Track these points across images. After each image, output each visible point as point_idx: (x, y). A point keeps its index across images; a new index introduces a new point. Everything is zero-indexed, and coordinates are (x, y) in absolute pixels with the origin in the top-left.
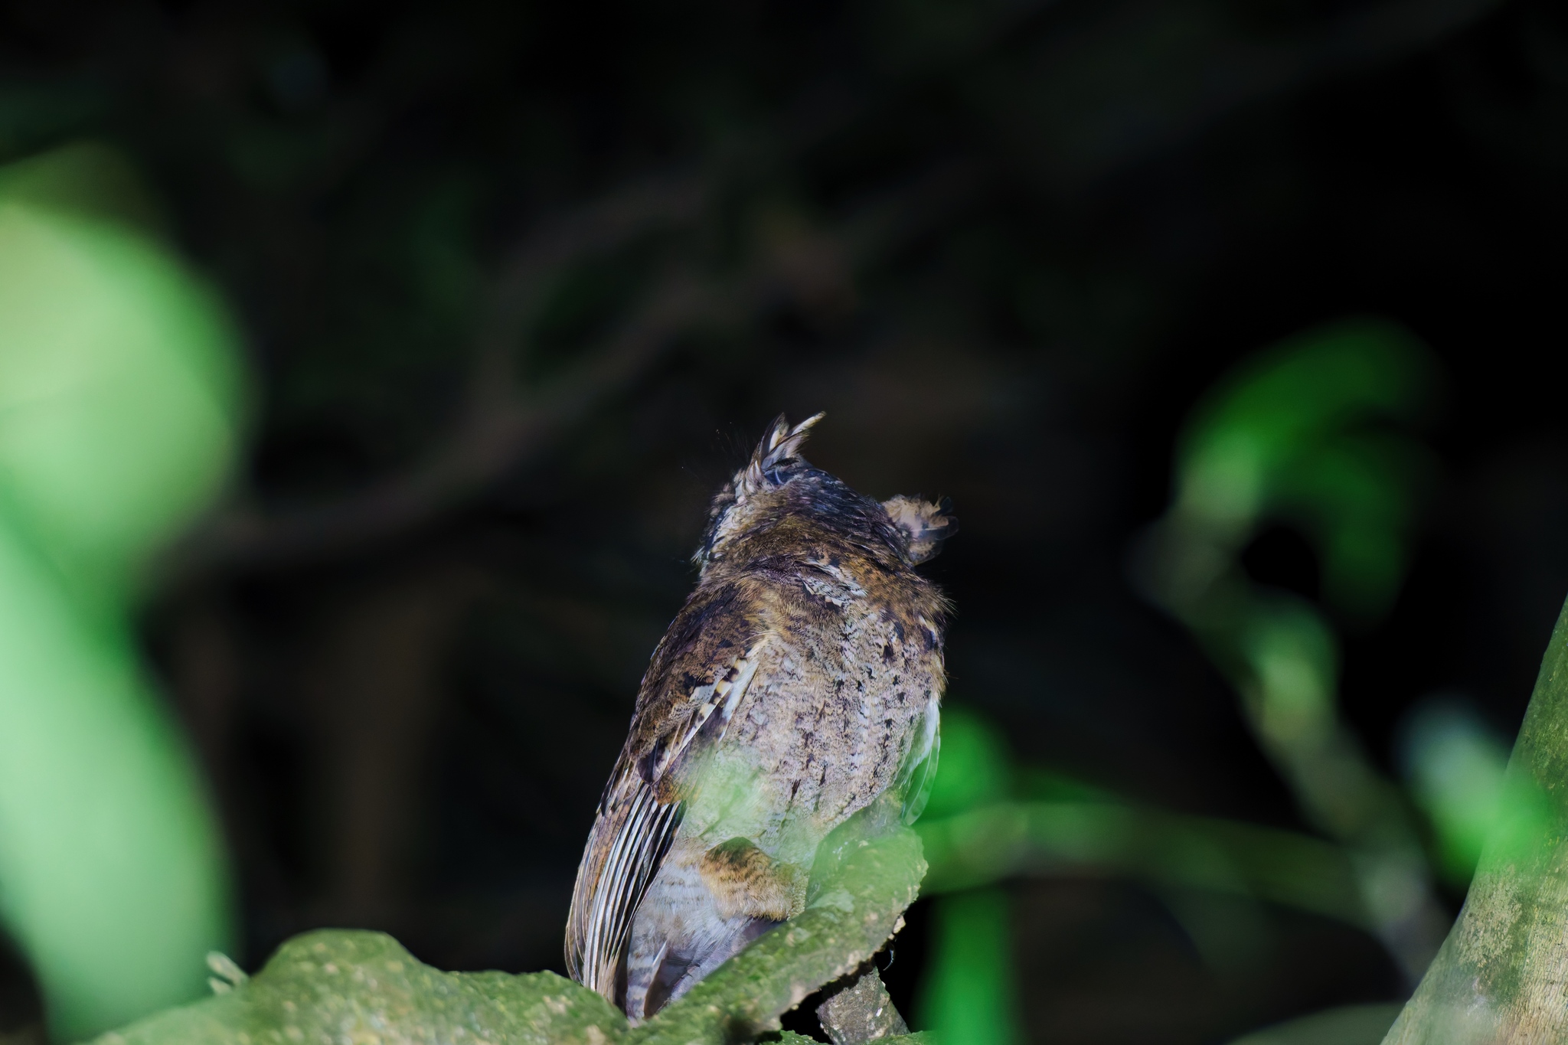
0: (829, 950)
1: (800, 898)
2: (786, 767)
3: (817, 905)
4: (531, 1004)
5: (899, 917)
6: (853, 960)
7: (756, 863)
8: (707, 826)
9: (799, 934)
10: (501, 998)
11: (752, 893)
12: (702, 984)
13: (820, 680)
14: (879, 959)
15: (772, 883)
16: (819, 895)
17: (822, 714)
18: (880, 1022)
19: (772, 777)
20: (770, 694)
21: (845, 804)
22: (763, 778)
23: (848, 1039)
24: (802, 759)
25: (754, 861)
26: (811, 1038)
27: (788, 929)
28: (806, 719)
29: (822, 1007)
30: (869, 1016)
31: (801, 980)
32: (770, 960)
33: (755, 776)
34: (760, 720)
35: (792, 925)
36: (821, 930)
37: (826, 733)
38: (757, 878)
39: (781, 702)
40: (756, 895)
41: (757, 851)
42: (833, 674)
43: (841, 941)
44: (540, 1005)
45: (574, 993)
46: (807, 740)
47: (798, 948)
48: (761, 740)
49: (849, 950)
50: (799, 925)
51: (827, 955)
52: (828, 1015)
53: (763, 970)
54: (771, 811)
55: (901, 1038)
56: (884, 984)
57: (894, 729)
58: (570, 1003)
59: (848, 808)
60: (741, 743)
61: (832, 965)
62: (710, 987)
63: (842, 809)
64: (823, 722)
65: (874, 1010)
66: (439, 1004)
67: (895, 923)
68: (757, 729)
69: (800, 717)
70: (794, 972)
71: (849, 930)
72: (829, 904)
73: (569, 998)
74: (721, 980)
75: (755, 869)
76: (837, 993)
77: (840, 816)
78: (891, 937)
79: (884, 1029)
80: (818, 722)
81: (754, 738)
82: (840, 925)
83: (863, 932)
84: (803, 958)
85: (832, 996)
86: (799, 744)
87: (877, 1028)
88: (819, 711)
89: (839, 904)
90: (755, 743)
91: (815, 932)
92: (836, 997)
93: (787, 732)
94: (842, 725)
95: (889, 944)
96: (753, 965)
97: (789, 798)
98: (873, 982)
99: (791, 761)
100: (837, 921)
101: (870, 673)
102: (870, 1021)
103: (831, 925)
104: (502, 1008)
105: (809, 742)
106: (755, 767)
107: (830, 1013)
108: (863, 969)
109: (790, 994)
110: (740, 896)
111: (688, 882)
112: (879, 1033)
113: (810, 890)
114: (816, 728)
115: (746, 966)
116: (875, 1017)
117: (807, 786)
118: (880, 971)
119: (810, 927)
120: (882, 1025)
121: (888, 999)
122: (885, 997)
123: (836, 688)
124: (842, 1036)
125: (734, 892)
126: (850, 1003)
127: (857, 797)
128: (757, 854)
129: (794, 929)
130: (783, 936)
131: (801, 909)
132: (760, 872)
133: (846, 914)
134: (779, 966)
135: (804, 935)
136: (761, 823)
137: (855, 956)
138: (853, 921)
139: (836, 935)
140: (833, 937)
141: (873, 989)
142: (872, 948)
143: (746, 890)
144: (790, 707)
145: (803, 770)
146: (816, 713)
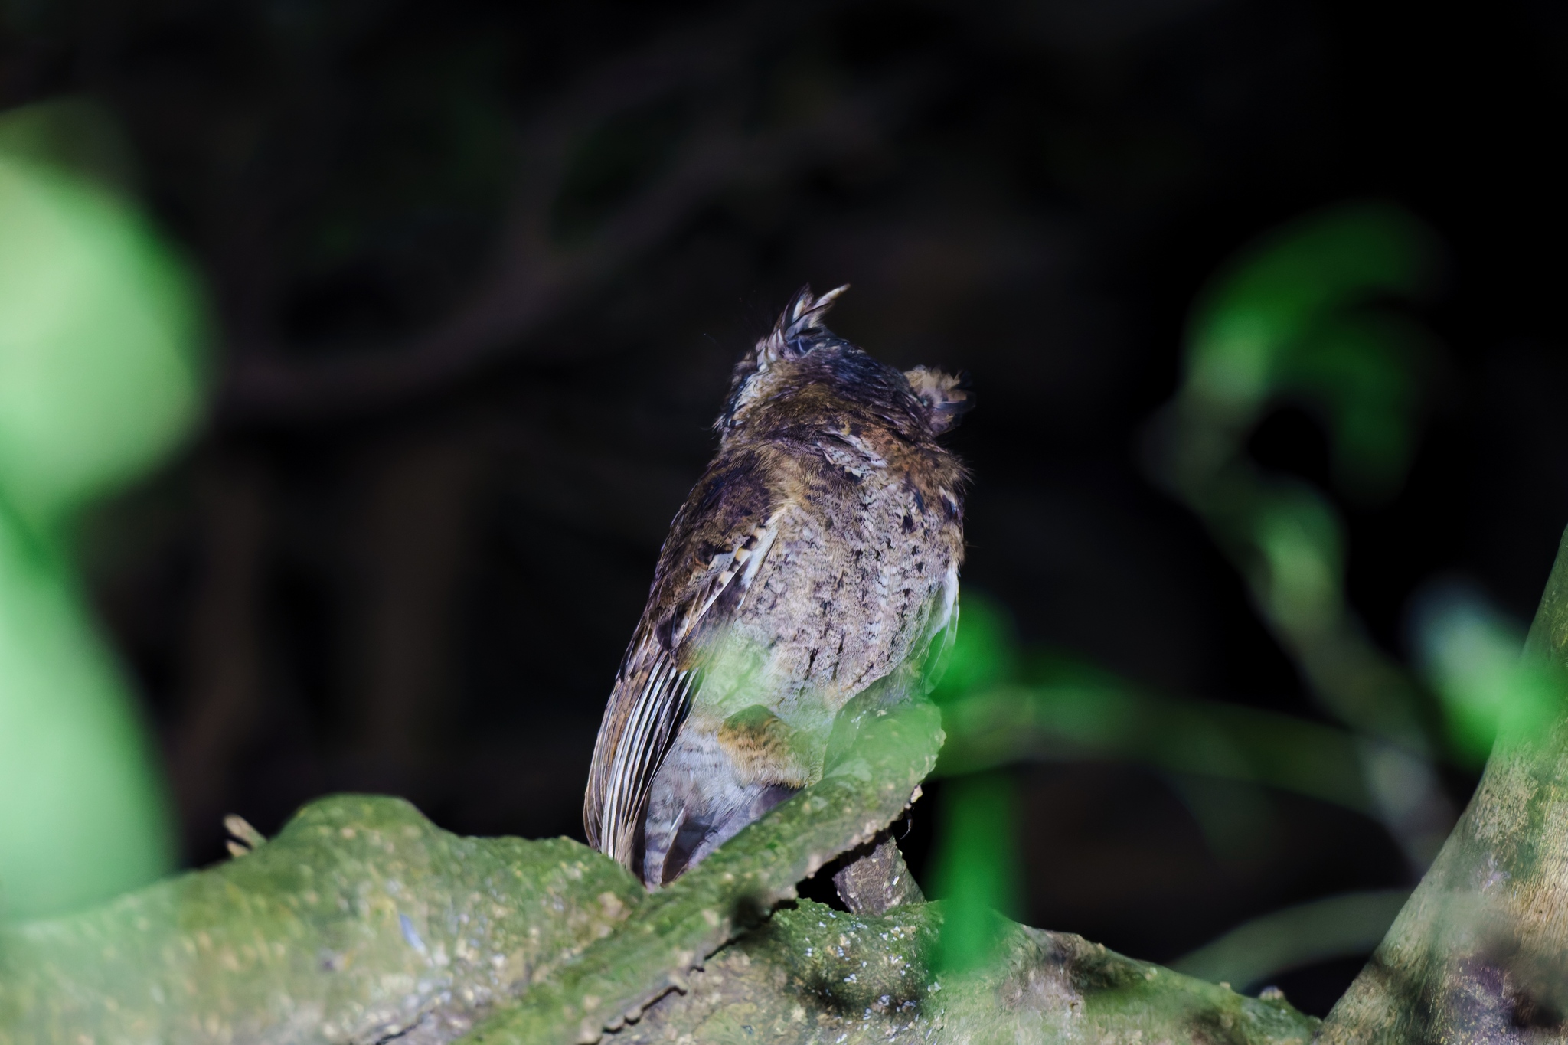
0: (846, 819)
1: (817, 766)
2: (805, 636)
3: (836, 773)
4: (546, 870)
5: (916, 787)
6: (870, 829)
7: (774, 731)
8: (725, 694)
9: (816, 802)
10: (518, 863)
11: (770, 760)
12: (718, 851)
13: (839, 550)
14: (896, 828)
15: (789, 753)
16: (837, 764)
17: (840, 584)
18: (896, 890)
19: (790, 646)
20: (789, 563)
21: (863, 672)
22: (781, 646)
23: (864, 907)
24: (820, 628)
25: (772, 729)
26: (827, 906)
27: (806, 798)
28: (824, 588)
29: (839, 875)
30: (886, 885)
31: (816, 848)
32: (787, 828)
33: (772, 645)
34: (779, 588)
35: (809, 794)
36: (839, 798)
37: (845, 602)
38: (776, 746)
39: (800, 571)
40: (774, 763)
41: (775, 719)
42: (852, 543)
43: (858, 810)
44: (556, 871)
45: (591, 859)
46: (825, 609)
47: (815, 817)
48: (779, 608)
49: (866, 820)
50: (816, 793)
51: (844, 824)
52: (844, 883)
53: (780, 837)
54: (789, 680)
55: (917, 907)
56: (901, 853)
57: (912, 599)
58: (587, 869)
59: (865, 677)
60: (759, 611)
61: (850, 834)
62: (726, 855)
63: (860, 677)
64: (842, 591)
65: (891, 878)
66: (456, 868)
67: (913, 792)
68: (776, 597)
69: (818, 586)
70: (810, 841)
71: (867, 798)
72: (846, 773)
73: (585, 864)
74: (738, 849)
75: (773, 737)
76: (853, 862)
77: (857, 684)
78: (908, 806)
79: (901, 897)
80: (835, 591)
81: (772, 607)
82: (858, 794)
83: (880, 802)
84: (820, 827)
85: (848, 864)
86: (817, 613)
87: (894, 896)
88: (837, 581)
89: (856, 774)
90: (774, 612)
91: (833, 801)
92: (852, 866)
93: (805, 601)
94: (860, 594)
95: (905, 814)
96: (768, 833)
97: (807, 667)
98: (890, 850)
99: (809, 630)
100: (854, 790)
101: (889, 543)
102: (887, 890)
103: (849, 795)
104: (519, 874)
105: (827, 612)
106: (773, 635)
107: (847, 881)
108: (880, 838)
109: (806, 863)
110: (758, 763)
111: (707, 749)
112: (895, 902)
113: (827, 759)
114: (835, 597)
115: (763, 834)
116: (891, 885)
117: (825, 655)
118: (897, 840)
119: (827, 796)
120: (899, 893)
121: (905, 867)
122: (902, 866)
123: (854, 557)
124: (859, 904)
125: (752, 759)
126: (866, 871)
127: (875, 665)
128: (775, 722)
129: (811, 797)
130: (800, 805)
131: (819, 777)
132: (777, 740)
133: (863, 783)
134: (795, 835)
135: (822, 804)
136: (779, 691)
137: (872, 825)
138: (870, 791)
139: (853, 805)
140: (850, 806)
141: (889, 857)
142: (888, 818)
143: (765, 758)
144: (809, 576)
145: (821, 638)
146: (834, 583)
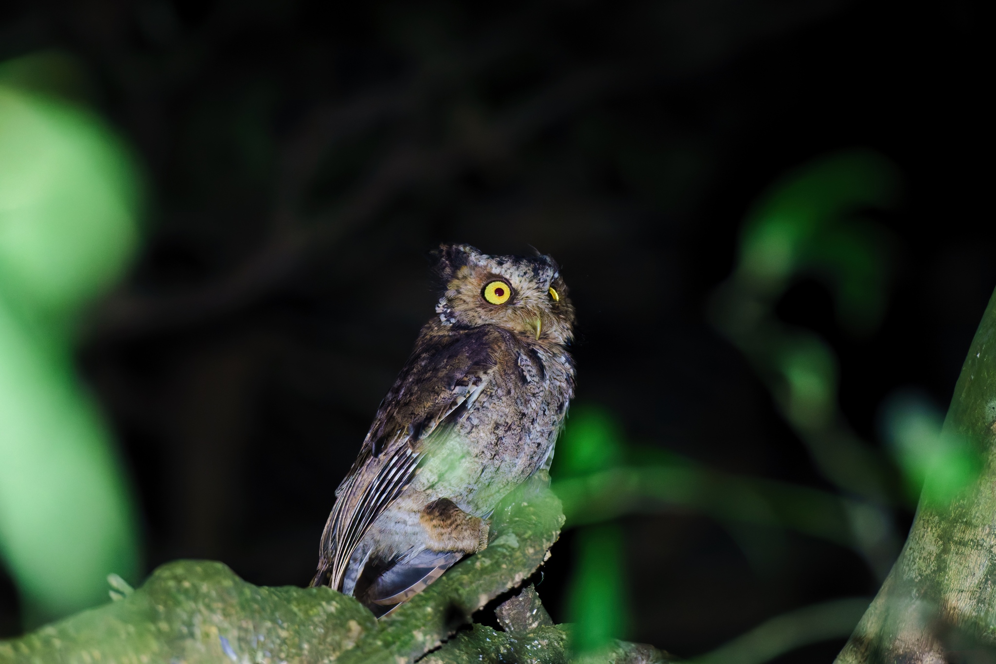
0: (503, 571)
1: (484, 539)
3: (496, 543)
4: (312, 607)
5: (547, 551)
7: (456, 517)
8: (429, 485)
9: (484, 562)
10: (295, 603)
11: (454, 535)
12: (422, 594)
13: (512, 409)
14: (535, 578)
15: (466, 530)
16: (497, 537)
18: (535, 618)
19: (473, 459)
20: (484, 407)
22: (467, 460)
23: (515, 629)
24: (492, 452)
25: (455, 515)
26: (491, 628)
27: (477, 558)
28: (501, 428)
29: (498, 609)
30: (528, 614)
31: (485, 591)
32: (466, 578)
33: (463, 457)
34: (475, 422)
35: (479, 556)
36: (498, 559)
37: (508, 441)
38: (457, 526)
39: (489, 414)
40: (456, 537)
41: (457, 509)
42: (521, 408)
43: (511, 566)
44: (320, 608)
45: (341, 599)
46: (498, 441)
47: (484, 571)
48: (473, 434)
49: (516, 572)
50: (484, 556)
51: (502, 575)
52: (502, 614)
53: (461, 584)
54: (467, 481)
55: (549, 628)
56: (538, 594)
58: (338, 606)
60: (461, 434)
61: (504, 581)
62: (427, 596)
64: (509, 433)
65: (531, 610)
66: (256, 606)
67: (545, 554)
68: (473, 427)
69: (497, 426)
70: (481, 585)
71: (517, 559)
72: (502, 543)
73: (337, 602)
74: (434, 591)
75: (456, 520)
76: (508, 600)
78: (542, 563)
79: (538, 622)
80: (506, 431)
81: (469, 432)
82: (511, 556)
83: (525, 560)
84: (487, 577)
85: (505, 601)
86: (493, 443)
87: (533, 622)
88: (509, 425)
89: (509, 543)
90: (469, 436)
91: (494, 561)
92: (507, 602)
95: (541, 568)
96: (454, 582)
97: (478, 475)
98: (531, 593)
99: (486, 452)
100: (508, 553)
102: (529, 617)
103: (504, 556)
104: (295, 609)
105: (498, 443)
106: (464, 452)
107: (504, 612)
108: (525, 583)
109: (478, 601)
110: (446, 537)
111: (409, 522)
112: (535, 625)
115: (450, 582)
116: (532, 615)
117: (489, 470)
118: (535, 586)
119: (491, 558)
120: (536, 620)
121: (540, 603)
122: (538, 602)
123: (520, 416)
124: (511, 627)
125: (442, 535)
126: (516, 606)
128: (457, 511)
129: (480, 558)
130: (473, 563)
131: (485, 546)
132: (459, 522)
133: (513, 549)
134: (471, 583)
135: (488, 562)
136: (460, 488)
137: (519, 576)
138: (518, 554)
139: (507, 562)
140: (506, 564)
141: (530, 597)
142: (530, 570)
143: (450, 534)
144: (493, 418)
145: (491, 459)
146: (506, 426)
